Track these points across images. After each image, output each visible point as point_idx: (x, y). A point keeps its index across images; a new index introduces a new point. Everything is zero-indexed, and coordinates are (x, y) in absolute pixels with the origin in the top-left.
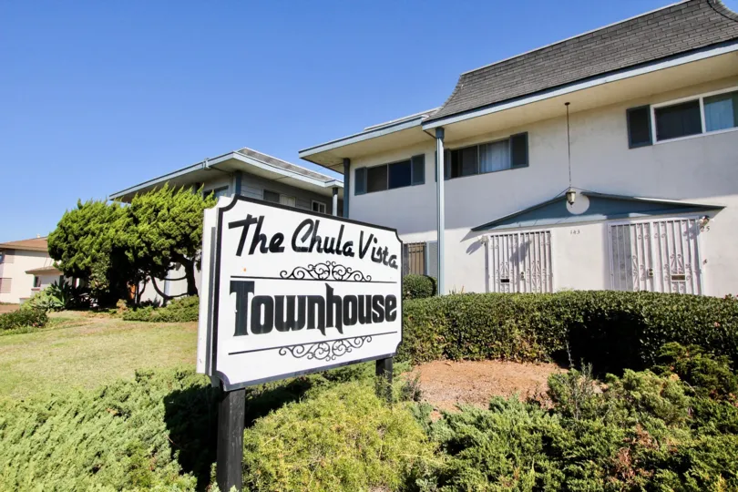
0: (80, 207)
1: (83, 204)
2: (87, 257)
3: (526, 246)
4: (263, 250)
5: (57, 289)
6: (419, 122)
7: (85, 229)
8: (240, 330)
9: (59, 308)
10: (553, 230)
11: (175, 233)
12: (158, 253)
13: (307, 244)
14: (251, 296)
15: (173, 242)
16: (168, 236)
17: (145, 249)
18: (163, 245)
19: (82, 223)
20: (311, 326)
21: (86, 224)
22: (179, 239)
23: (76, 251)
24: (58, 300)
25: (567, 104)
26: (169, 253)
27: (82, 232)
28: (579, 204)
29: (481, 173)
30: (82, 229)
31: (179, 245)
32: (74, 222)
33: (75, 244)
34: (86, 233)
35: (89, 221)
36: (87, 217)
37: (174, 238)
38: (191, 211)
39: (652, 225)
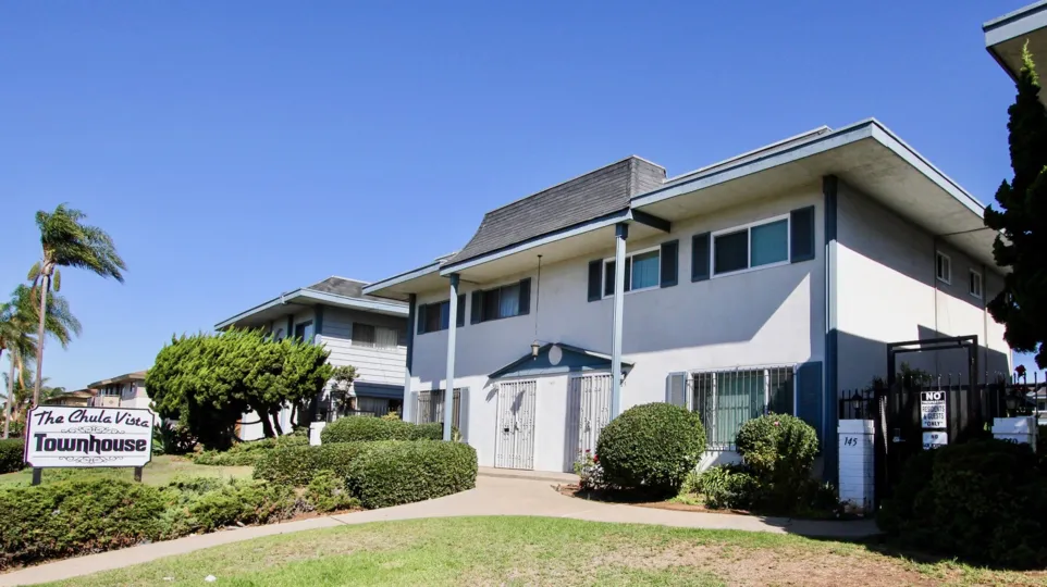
0: (175, 343)
1: (178, 339)
2: (176, 398)
3: (521, 394)
4: (52, 422)
5: (159, 432)
6: (437, 267)
7: (175, 368)
8: (39, 449)
9: (158, 451)
10: (538, 380)
11: (228, 378)
12: (215, 397)
13: (79, 419)
14: (44, 439)
15: (228, 387)
16: (224, 381)
17: (205, 394)
18: (219, 390)
19: (173, 361)
20: (79, 449)
21: (176, 363)
22: (234, 383)
23: (166, 391)
24: (158, 444)
25: (540, 256)
26: (226, 397)
27: (171, 372)
28: (555, 355)
29: (500, 318)
30: (171, 368)
31: (236, 389)
32: (166, 360)
33: (166, 384)
34: (177, 372)
35: (179, 359)
36: (177, 355)
37: (229, 383)
38: (243, 356)
39: (594, 378)
